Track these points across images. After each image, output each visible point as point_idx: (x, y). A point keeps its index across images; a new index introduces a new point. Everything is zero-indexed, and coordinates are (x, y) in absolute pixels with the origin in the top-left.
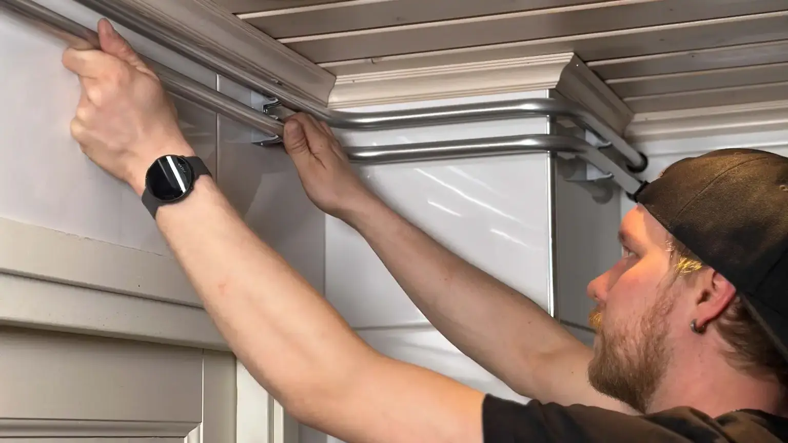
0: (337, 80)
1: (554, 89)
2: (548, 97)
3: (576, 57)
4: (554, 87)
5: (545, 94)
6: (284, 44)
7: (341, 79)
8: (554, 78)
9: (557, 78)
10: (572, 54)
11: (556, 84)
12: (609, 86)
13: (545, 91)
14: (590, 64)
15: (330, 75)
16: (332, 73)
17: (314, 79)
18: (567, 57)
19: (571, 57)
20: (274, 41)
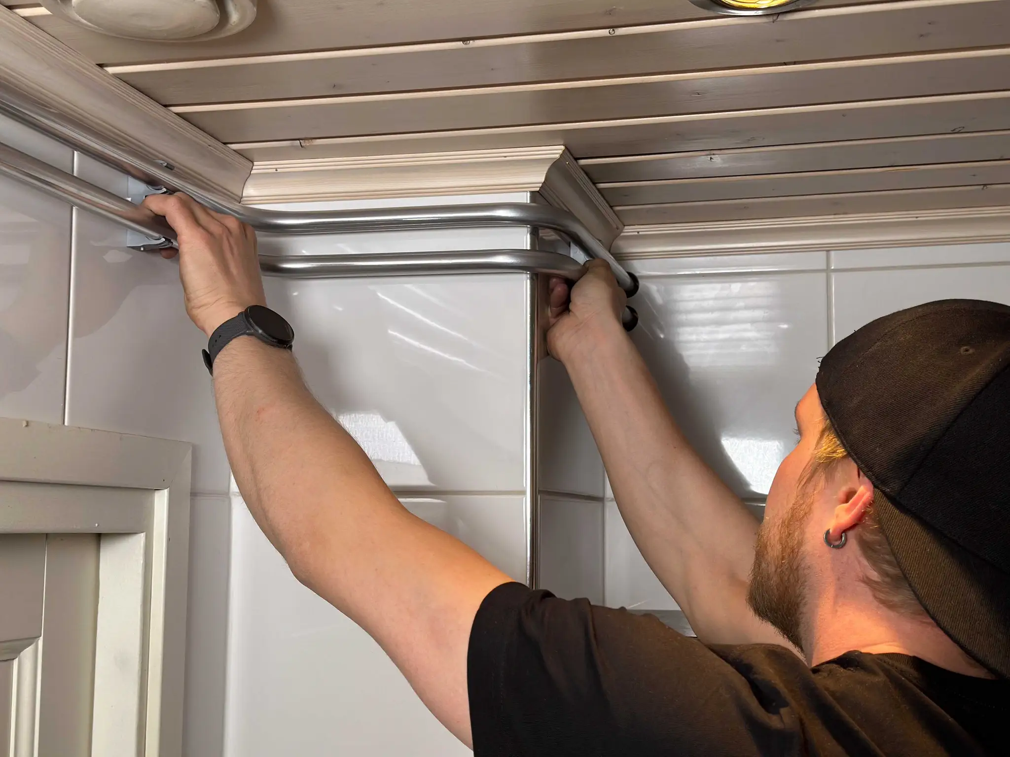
0: (254, 167)
1: (538, 192)
2: (528, 202)
3: (567, 151)
4: (538, 189)
5: (524, 198)
6: (178, 114)
7: (259, 167)
8: (537, 178)
9: (543, 180)
10: (563, 147)
11: (541, 185)
12: (600, 191)
13: (525, 193)
14: (583, 162)
15: (242, 160)
16: (248, 158)
17: (222, 164)
18: (556, 151)
19: (561, 152)
20: (163, 109)
